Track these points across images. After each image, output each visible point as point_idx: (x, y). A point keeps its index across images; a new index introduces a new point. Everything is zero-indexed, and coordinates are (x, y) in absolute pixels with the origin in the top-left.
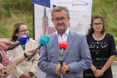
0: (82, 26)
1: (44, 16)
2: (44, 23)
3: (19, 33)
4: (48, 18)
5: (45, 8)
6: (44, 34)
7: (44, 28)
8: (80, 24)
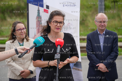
0: (71, 25)
1: (38, 16)
2: (38, 22)
3: (16, 31)
4: (41, 17)
5: (39, 8)
6: (37, 33)
7: (38, 27)
8: (70, 23)
